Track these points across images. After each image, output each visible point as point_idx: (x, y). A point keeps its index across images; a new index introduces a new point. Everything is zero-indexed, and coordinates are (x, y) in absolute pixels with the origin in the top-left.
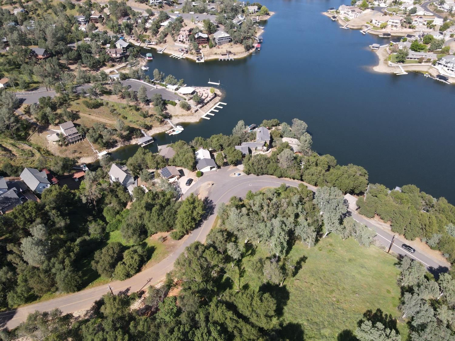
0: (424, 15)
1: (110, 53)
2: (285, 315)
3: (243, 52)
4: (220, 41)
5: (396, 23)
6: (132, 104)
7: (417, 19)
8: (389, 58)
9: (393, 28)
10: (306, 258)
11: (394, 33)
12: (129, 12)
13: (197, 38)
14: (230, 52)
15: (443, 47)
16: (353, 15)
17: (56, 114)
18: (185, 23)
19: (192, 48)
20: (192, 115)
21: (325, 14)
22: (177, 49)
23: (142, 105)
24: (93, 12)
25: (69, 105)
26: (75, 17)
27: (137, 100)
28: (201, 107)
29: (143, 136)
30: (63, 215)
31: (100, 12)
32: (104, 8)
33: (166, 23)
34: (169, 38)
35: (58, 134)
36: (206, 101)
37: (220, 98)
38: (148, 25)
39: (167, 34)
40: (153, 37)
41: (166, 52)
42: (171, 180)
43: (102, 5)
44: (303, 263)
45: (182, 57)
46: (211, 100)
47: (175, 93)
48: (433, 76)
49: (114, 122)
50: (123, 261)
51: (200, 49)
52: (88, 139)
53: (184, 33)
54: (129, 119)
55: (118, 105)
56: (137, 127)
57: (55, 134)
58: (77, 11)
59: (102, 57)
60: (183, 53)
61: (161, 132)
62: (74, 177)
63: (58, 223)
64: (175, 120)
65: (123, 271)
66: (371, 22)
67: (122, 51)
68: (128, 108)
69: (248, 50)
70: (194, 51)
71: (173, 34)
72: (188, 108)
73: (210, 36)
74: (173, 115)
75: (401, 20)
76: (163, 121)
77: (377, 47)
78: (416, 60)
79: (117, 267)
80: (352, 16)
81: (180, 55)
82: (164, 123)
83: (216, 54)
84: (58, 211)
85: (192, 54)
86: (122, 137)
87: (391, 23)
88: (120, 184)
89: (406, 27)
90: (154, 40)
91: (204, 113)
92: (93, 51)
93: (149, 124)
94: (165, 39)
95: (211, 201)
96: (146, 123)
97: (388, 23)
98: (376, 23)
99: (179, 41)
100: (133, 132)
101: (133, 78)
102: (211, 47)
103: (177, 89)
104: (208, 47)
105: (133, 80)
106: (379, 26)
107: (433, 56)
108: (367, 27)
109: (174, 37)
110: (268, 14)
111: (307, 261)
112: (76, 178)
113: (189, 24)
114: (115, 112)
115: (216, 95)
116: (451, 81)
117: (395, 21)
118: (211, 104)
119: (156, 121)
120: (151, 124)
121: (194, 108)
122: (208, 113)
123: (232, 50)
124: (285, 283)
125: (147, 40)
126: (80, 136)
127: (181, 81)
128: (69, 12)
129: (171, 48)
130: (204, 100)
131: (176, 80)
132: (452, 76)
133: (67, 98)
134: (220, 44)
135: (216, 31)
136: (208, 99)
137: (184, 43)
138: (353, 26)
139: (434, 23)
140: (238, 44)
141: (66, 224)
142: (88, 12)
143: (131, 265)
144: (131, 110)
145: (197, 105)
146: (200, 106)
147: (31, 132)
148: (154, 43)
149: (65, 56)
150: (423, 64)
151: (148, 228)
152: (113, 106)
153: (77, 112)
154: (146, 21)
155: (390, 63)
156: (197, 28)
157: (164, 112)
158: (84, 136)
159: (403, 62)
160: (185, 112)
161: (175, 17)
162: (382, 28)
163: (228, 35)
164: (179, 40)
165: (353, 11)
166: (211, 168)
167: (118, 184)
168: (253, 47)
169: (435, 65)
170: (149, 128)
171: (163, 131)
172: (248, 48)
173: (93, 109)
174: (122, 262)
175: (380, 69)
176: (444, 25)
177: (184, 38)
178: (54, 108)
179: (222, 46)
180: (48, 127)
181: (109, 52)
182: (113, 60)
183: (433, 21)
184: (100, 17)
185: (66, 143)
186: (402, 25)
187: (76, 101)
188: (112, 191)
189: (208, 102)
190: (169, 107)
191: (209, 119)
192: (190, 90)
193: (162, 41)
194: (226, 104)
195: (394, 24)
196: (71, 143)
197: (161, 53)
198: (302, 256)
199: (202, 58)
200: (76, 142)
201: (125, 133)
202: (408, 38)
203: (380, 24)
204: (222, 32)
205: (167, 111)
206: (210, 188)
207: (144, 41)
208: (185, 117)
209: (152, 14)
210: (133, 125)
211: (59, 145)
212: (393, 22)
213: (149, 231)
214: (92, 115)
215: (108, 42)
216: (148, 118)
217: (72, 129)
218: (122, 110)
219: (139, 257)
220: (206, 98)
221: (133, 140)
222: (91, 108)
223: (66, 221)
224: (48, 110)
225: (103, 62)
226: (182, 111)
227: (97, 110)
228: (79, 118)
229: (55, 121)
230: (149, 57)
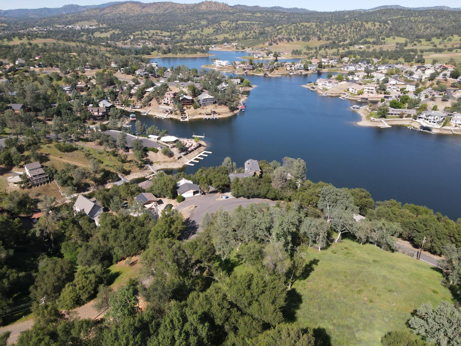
0: (396, 84)
1: (92, 111)
2: (299, 319)
3: (228, 112)
4: (205, 102)
5: (372, 90)
6: (109, 150)
7: (390, 87)
8: (371, 115)
9: (369, 94)
10: (318, 261)
11: (371, 98)
12: (115, 82)
13: (182, 100)
14: (215, 112)
15: (420, 105)
16: (331, 85)
17: (24, 156)
18: (170, 89)
19: (177, 109)
20: (175, 161)
21: (304, 86)
22: (161, 110)
23: (121, 152)
24: (79, 83)
26: (60, 86)
27: (115, 147)
28: (185, 155)
29: (119, 179)
31: (86, 83)
32: (90, 79)
33: (151, 89)
34: (154, 102)
35: (20, 176)
36: (190, 149)
37: (205, 148)
38: (133, 91)
39: (152, 98)
40: (138, 101)
41: (150, 113)
42: (148, 206)
43: (89, 77)
44: (314, 266)
45: (166, 117)
46: (195, 149)
47: (157, 142)
48: (416, 128)
49: (88, 166)
50: (74, 282)
51: (185, 110)
52: (55, 182)
53: (168, 97)
54: (105, 164)
55: (95, 150)
56: (112, 170)
57: (18, 176)
58: (64, 81)
59: (83, 114)
60: (167, 114)
61: (140, 177)
62: (33, 217)
64: (156, 167)
65: (72, 294)
66: (348, 90)
67: (105, 110)
68: (105, 154)
69: (233, 111)
70: (178, 112)
71: (158, 98)
72: (171, 155)
73: (194, 99)
74: (154, 161)
75: (376, 87)
76: (143, 167)
77: (357, 108)
78: (397, 115)
79: (63, 290)
80: (329, 86)
81: (164, 116)
82: (145, 168)
83: (200, 114)
85: (176, 114)
86: (95, 180)
87: (367, 90)
88: (85, 214)
89: (381, 93)
90: (139, 105)
91: (187, 160)
92: (74, 109)
93: (127, 169)
94: (149, 103)
95: (194, 221)
96: (124, 168)
97: (364, 90)
98: (353, 91)
99: (164, 103)
100: (107, 176)
101: (114, 130)
102: (196, 108)
103: (159, 139)
104: (192, 108)
105: (114, 131)
106: (356, 93)
107: (413, 112)
108: (344, 94)
109: (158, 101)
110: (250, 86)
111: (319, 263)
112: (34, 218)
113: (174, 89)
114: (90, 156)
115: (200, 145)
116: (434, 131)
117: (370, 88)
118: (196, 152)
119: (135, 166)
120: (130, 169)
121: (177, 155)
122: (192, 160)
123: (216, 110)
124: (293, 287)
125: (132, 104)
126: (46, 177)
127: (164, 131)
128: (55, 82)
129: (156, 110)
130: (188, 148)
131: (159, 131)
132: (435, 127)
133: (37, 141)
134: (205, 105)
135: (200, 94)
136: (193, 148)
137: (169, 105)
138: (332, 94)
139: (407, 90)
140: (223, 106)
141: (8, 255)
142: (74, 82)
143: (84, 287)
144: (108, 155)
145: (180, 153)
146: (183, 153)
148: (138, 107)
149: (44, 112)
150: (404, 119)
151: (113, 253)
152: (88, 151)
153: (47, 155)
154: (131, 88)
155: (372, 118)
156: (182, 92)
157: (145, 158)
158: (51, 179)
159: (384, 117)
160: (167, 158)
161: (159, 85)
162: (359, 94)
163: (213, 97)
164: (163, 102)
165: (330, 82)
166: (195, 193)
167: (82, 214)
168: (238, 109)
169: (416, 119)
170: (127, 173)
171: (143, 176)
172: (232, 109)
173: (66, 153)
174: (71, 283)
175: (364, 123)
176: (417, 90)
177: (168, 100)
178: (21, 149)
179: (207, 107)
180: (11, 169)
181: (91, 111)
182: (95, 118)
183: (405, 89)
184: (87, 86)
185: (30, 185)
186: (377, 91)
187: (48, 145)
188: (75, 222)
189: (192, 151)
190: (151, 154)
191: (193, 165)
192: (173, 138)
193: (147, 104)
194: (211, 153)
195: (370, 91)
196: (35, 185)
197: (145, 114)
198: (312, 259)
199: (186, 117)
200: (41, 184)
201: (98, 176)
202: (385, 99)
203: (356, 91)
204: (207, 94)
205: (148, 158)
206: (193, 210)
207: (128, 106)
208: (167, 164)
209: (138, 83)
210: (107, 169)
211: (21, 187)
212: (369, 89)
213: (114, 256)
214: (64, 158)
215: (91, 102)
216: (127, 164)
217: (39, 170)
218: (98, 155)
219: (96, 277)
220: (190, 147)
221: (108, 184)
222: (64, 152)
223: (8, 252)
224: (13, 150)
225: (84, 119)
226: (164, 158)
227: (70, 154)
228: (48, 160)
229: (20, 162)
230: (132, 117)
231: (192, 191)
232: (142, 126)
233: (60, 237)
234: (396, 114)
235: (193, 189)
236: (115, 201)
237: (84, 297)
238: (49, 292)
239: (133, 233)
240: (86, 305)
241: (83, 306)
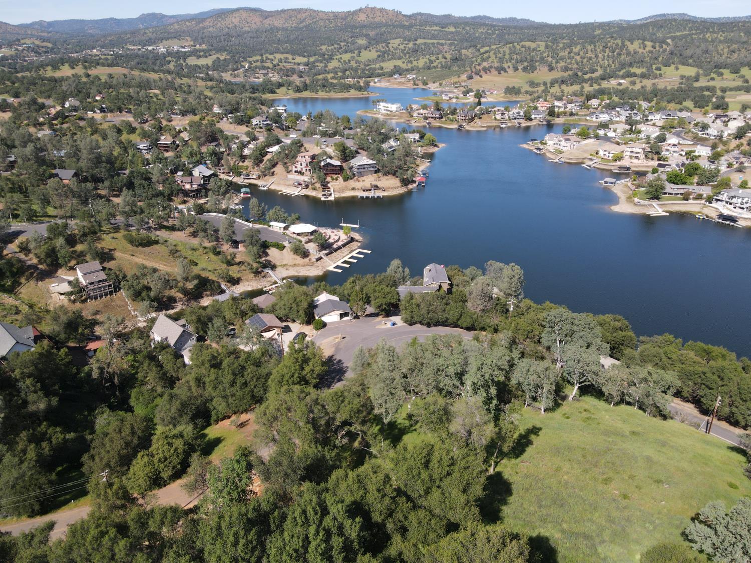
0: (679, 144)
1: (182, 182)
3: (398, 187)
4: (361, 170)
5: (637, 153)
6: (208, 244)
7: (669, 148)
8: (635, 195)
9: (632, 160)
10: (540, 429)
11: (635, 166)
12: (219, 136)
13: (324, 166)
14: (377, 186)
15: (719, 178)
16: (568, 144)
17: (75, 252)
18: (305, 148)
19: (315, 180)
20: (312, 264)
21: (525, 146)
22: (291, 182)
23: (226, 247)
24: (163, 138)
25: (100, 239)
26: (133, 142)
27: (217, 239)
28: (327, 255)
29: (223, 292)
31: (173, 138)
32: (180, 132)
33: (275, 149)
34: (279, 169)
35: (70, 282)
36: (335, 246)
37: (359, 244)
38: (246, 152)
39: (277, 163)
40: (254, 168)
41: (272, 187)
43: (178, 128)
44: (533, 437)
45: (297, 194)
46: (344, 245)
47: (284, 234)
48: (712, 218)
49: (173, 269)
50: (151, 450)
51: (328, 182)
52: (123, 293)
53: (302, 161)
54: (201, 266)
55: (185, 245)
56: (212, 277)
57: (66, 284)
58: (139, 135)
59: (168, 186)
60: (300, 189)
61: (255, 288)
62: (87, 348)
64: (281, 273)
65: (147, 469)
66: (597, 154)
67: (202, 182)
68: (201, 250)
69: (406, 185)
70: (318, 185)
71: (286, 163)
72: (305, 254)
73: (344, 165)
74: (278, 264)
75: (644, 149)
76: (260, 272)
77: (612, 183)
78: (679, 196)
79: (134, 462)
80: (565, 146)
81: (295, 192)
82: (262, 274)
83: (353, 189)
85: (314, 189)
86: (185, 292)
87: (629, 154)
88: (168, 346)
89: (652, 159)
90: (255, 173)
91: (332, 263)
92: (154, 179)
93: (235, 275)
94: (272, 170)
95: (340, 361)
96: (230, 273)
97: (625, 154)
98: (605, 155)
99: (296, 172)
100: (204, 286)
101: (216, 212)
102: (346, 179)
103: (286, 228)
104: (341, 179)
105: (215, 214)
106: (610, 158)
107: (706, 191)
108: (591, 160)
109: (286, 168)
110: (436, 146)
111: (540, 433)
112: (89, 350)
113: (312, 148)
114: (178, 254)
115: (352, 240)
116: (742, 223)
117: (635, 150)
118: (345, 250)
119: (247, 271)
120: (239, 275)
121: (314, 255)
122: (339, 263)
123: (379, 184)
124: (498, 469)
125: (244, 172)
126: (109, 286)
127: (294, 216)
128: (124, 137)
129: (282, 182)
130: (333, 244)
131: (286, 215)
132: (743, 216)
133: (97, 228)
134: (361, 175)
135: (353, 157)
136: (340, 243)
137: (302, 174)
138: (570, 159)
139: (697, 154)
140: (390, 176)
141: (49, 406)
142: (155, 136)
143: (166, 458)
144: (206, 253)
145: (320, 251)
146: (325, 252)
148: (254, 177)
149: (107, 183)
150: (691, 201)
151: (212, 408)
152: (175, 246)
153: (111, 250)
154: (244, 146)
155: (636, 200)
156: (325, 153)
157: (264, 259)
158: (117, 288)
159: (658, 198)
160: (299, 260)
161: (288, 142)
162: (615, 160)
163: (375, 162)
164: (294, 169)
165: (567, 140)
166: (342, 316)
167: (163, 346)
168: (415, 182)
169: (710, 203)
170: (235, 282)
171: (260, 287)
172: (405, 182)
173: (140, 248)
174: (146, 452)
175: (623, 208)
176: (713, 155)
177: (303, 167)
178: (71, 241)
179: (365, 178)
180: (56, 271)
181: (179, 182)
182: (186, 193)
183: (694, 152)
184: (174, 142)
185: (83, 298)
186: (646, 156)
187: (112, 235)
188: (152, 358)
189: (339, 248)
190: (273, 253)
191: (340, 271)
192: (310, 228)
193: (268, 172)
194: (369, 252)
195: (634, 155)
196: (91, 298)
197: (265, 189)
198: (530, 426)
199: (331, 194)
200: (101, 297)
201: (190, 286)
202: (660, 169)
203: (611, 155)
204: (364, 158)
205: (268, 258)
206: (339, 343)
207: (239, 174)
208: (298, 268)
209: (255, 139)
210: (204, 274)
211: (70, 300)
212: (632, 152)
213: (213, 413)
214: (137, 257)
215: (180, 168)
216: (235, 267)
217: (98, 273)
218: (190, 252)
219: (185, 444)
220: (336, 242)
221: (205, 299)
222: (137, 246)
223: (50, 400)
224: (60, 242)
225: (169, 195)
226: (294, 259)
227: (146, 249)
228: (113, 259)
229: (70, 261)
230: (245, 193)
231: (338, 313)
232: (259, 206)
233: (128, 381)
234: (677, 194)
235: (339, 309)
236: (215, 325)
237: (166, 475)
238: (112, 464)
239: (243, 376)
240: (168, 487)
241: (164, 489)
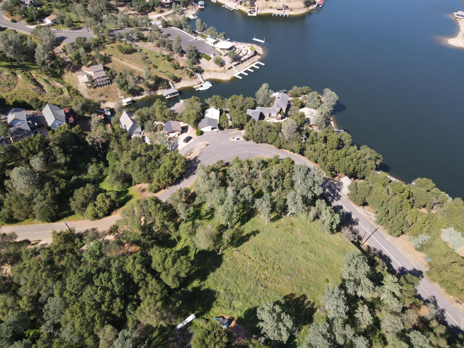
2: (208, 280)
3: (302, 8)
6: (166, 53)
10: (258, 232)
14: (287, 7)
17: (90, 56)
20: (225, 71)
23: (176, 56)
25: (104, 48)
27: (171, 50)
28: (236, 65)
29: (169, 87)
30: (65, 153)
35: (88, 76)
36: (243, 59)
37: (259, 57)
42: (172, 135)
45: (234, 8)
46: (248, 59)
47: (213, 47)
50: (95, 202)
52: (115, 84)
54: (159, 69)
55: (152, 52)
56: (164, 77)
57: (86, 76)
60: (236, 4)
61: (189, 86)
63: (59, 159)
64: (206, 76)
68: (161, 58)
69: (308, 6)
70: (248, 3)
72: (222, 64)
74: (205, 69)
76: (193, 75)
77: (462, 16)
79: (88, 207)
81: (233, 6)
82: (194, 77)
84: (60, 148)
86: (149, 86)
88: (126, 131)
91: (237, 72)
93: (179, 76)
95: (200, 161)
96: (176, 75)
100: (159, 82)
105: (175, 28)
111: (257, 235)
114: (147, 60)
115: (256, 53)
118: (248, 62)
119: (185, 74)
120: (180, 76)
121: (228, 65)
122: (242, 72)
123: (289, 5)
124: (224, 252)
126: (108, 80)
127: (222, 34)
130: (241, 57)
131: (216, 33)
133: (102, 41)
136: (246, 57)
143: (101, 208)
144: (164, 59)
145: (232, 62)
146: (235, 63)
147: (65, 71)
152: (146, 53)
153: (110, 55)
157: (197, 65)
158: (111, 81)
160: (218, 68)
166: (213, 129)
168: (315, 3)
170: (177, 80)
171: (191, 85)
172: (308, 4)
173: (126, 55)
174: (93, 204)
175: (457, 41)
178: (88, 49)
180: (81, 68)
182: (163, 5)
185: (95, 86)
187: (111, 45)
189: (245, 60)
190: (203, 61)
191: (241, 78)
192: (227, 44)
194: (263, 64)
196: (99, 86)
197: (215, 1)
200: (104, 85)
201: (152, 82)
205: (200, 65)
208: (216, 73)
210: (159, 75)
211: (88, 86)
213: (133, 180)
214: (124, 61)
216: (179, 70)
217: (100, 72)
218: (154, 58)
220: (244, 55)
221: (160, 91)
222: (124, 54)
224: (82, 50)
226: (215, 67)
227: (129, 56)
228: (111, 62)
229: (87, 62)
230: (201, 5)
231: (211, 126)
232: (201, 25)
